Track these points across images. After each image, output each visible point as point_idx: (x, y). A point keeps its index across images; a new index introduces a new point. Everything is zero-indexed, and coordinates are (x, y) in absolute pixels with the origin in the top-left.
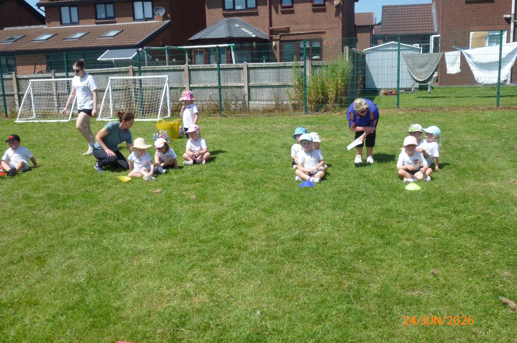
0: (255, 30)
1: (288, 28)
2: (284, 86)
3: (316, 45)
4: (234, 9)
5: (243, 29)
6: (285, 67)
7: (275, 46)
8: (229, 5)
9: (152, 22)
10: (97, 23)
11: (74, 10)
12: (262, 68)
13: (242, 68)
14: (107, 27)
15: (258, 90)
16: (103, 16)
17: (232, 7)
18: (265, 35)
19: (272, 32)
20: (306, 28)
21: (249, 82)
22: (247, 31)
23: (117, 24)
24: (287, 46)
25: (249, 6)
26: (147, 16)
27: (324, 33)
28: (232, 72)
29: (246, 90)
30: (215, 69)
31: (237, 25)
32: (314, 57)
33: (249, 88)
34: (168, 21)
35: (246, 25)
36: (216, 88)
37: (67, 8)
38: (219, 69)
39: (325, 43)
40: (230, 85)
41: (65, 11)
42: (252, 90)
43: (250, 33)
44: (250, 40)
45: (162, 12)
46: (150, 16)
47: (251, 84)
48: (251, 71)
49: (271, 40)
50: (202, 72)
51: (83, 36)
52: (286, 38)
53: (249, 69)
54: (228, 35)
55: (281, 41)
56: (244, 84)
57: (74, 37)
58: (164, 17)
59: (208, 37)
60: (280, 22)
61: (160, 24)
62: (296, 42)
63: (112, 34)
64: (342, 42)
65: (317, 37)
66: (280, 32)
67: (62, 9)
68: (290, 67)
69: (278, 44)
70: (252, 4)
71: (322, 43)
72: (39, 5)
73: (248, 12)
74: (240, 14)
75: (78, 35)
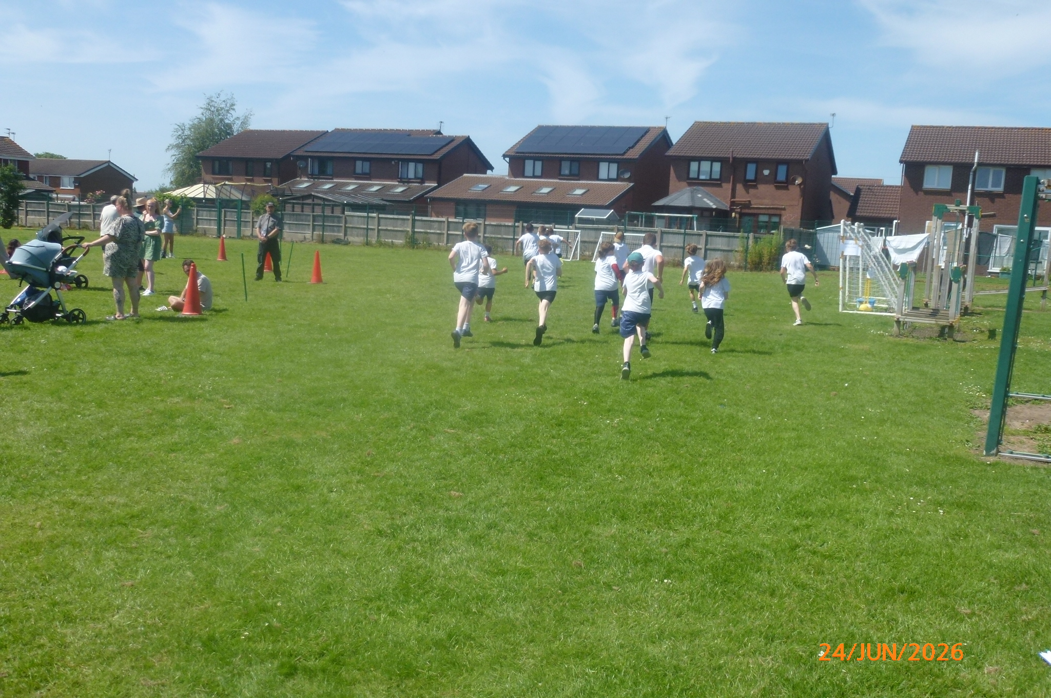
0: (716, 200)
1: (750, 201)
2: (733, 251)
3: (775, 219)
4: (698, 179)
5: (705, 200)
6: (734, 237)
7: (735, 217)
8: (693, 174)
9: (615, 183)
10: (560, 179)
11: (539, 165)
12: (717, 236)
13: (701, 235)
14: (572, 184)
15: (712, 252)
16: (567, 172)
17: (696, 176)
18: (726, 206)
19: (733, 203)
20: (766, 203)
21: (706, 245)
22: (708, 202)
23: (581, 182)
24: (746, 219)
25: (713, 177)
26: (611, 177)
27: (784, 209)
28: (694, 237)
30: (681, 234)
31: (700, 196)
32: (773, 232)
33: (706, 250)
34: (632, 184)
35: (708, 194)
36: (680, 248)
37: (532, 162)
38: (685, 234)
39: (783, 219)
41: (529, 164)
42: (708, 252)
43: (711, 204)
44: (711, 210)
45: (627, 176)
46: (615, 177)
47: (707, 247)
48: (709, 238)
49: (732, 210)
50: (670, 235)
51: (551, 191)
52: (745, 211)
53: (707, 235)
54: (690, 204)
55: (742, 215)
57: (542, 191)
58: (629, 180)
59: (672, 204)
60: (742, 195)
61: (624, 186)
62: (756, 215)
63: (579, 192)
64: (801, 219)
65: (776, 213)
66: (741, 204)
67: (527, 161)
68: (737, 237)
69: (737, 216)
70: (716, 175)
71: (780, 219)
72: (504, 156)
73: (711, 183)
74: (704, 183)
75: (546, 190)
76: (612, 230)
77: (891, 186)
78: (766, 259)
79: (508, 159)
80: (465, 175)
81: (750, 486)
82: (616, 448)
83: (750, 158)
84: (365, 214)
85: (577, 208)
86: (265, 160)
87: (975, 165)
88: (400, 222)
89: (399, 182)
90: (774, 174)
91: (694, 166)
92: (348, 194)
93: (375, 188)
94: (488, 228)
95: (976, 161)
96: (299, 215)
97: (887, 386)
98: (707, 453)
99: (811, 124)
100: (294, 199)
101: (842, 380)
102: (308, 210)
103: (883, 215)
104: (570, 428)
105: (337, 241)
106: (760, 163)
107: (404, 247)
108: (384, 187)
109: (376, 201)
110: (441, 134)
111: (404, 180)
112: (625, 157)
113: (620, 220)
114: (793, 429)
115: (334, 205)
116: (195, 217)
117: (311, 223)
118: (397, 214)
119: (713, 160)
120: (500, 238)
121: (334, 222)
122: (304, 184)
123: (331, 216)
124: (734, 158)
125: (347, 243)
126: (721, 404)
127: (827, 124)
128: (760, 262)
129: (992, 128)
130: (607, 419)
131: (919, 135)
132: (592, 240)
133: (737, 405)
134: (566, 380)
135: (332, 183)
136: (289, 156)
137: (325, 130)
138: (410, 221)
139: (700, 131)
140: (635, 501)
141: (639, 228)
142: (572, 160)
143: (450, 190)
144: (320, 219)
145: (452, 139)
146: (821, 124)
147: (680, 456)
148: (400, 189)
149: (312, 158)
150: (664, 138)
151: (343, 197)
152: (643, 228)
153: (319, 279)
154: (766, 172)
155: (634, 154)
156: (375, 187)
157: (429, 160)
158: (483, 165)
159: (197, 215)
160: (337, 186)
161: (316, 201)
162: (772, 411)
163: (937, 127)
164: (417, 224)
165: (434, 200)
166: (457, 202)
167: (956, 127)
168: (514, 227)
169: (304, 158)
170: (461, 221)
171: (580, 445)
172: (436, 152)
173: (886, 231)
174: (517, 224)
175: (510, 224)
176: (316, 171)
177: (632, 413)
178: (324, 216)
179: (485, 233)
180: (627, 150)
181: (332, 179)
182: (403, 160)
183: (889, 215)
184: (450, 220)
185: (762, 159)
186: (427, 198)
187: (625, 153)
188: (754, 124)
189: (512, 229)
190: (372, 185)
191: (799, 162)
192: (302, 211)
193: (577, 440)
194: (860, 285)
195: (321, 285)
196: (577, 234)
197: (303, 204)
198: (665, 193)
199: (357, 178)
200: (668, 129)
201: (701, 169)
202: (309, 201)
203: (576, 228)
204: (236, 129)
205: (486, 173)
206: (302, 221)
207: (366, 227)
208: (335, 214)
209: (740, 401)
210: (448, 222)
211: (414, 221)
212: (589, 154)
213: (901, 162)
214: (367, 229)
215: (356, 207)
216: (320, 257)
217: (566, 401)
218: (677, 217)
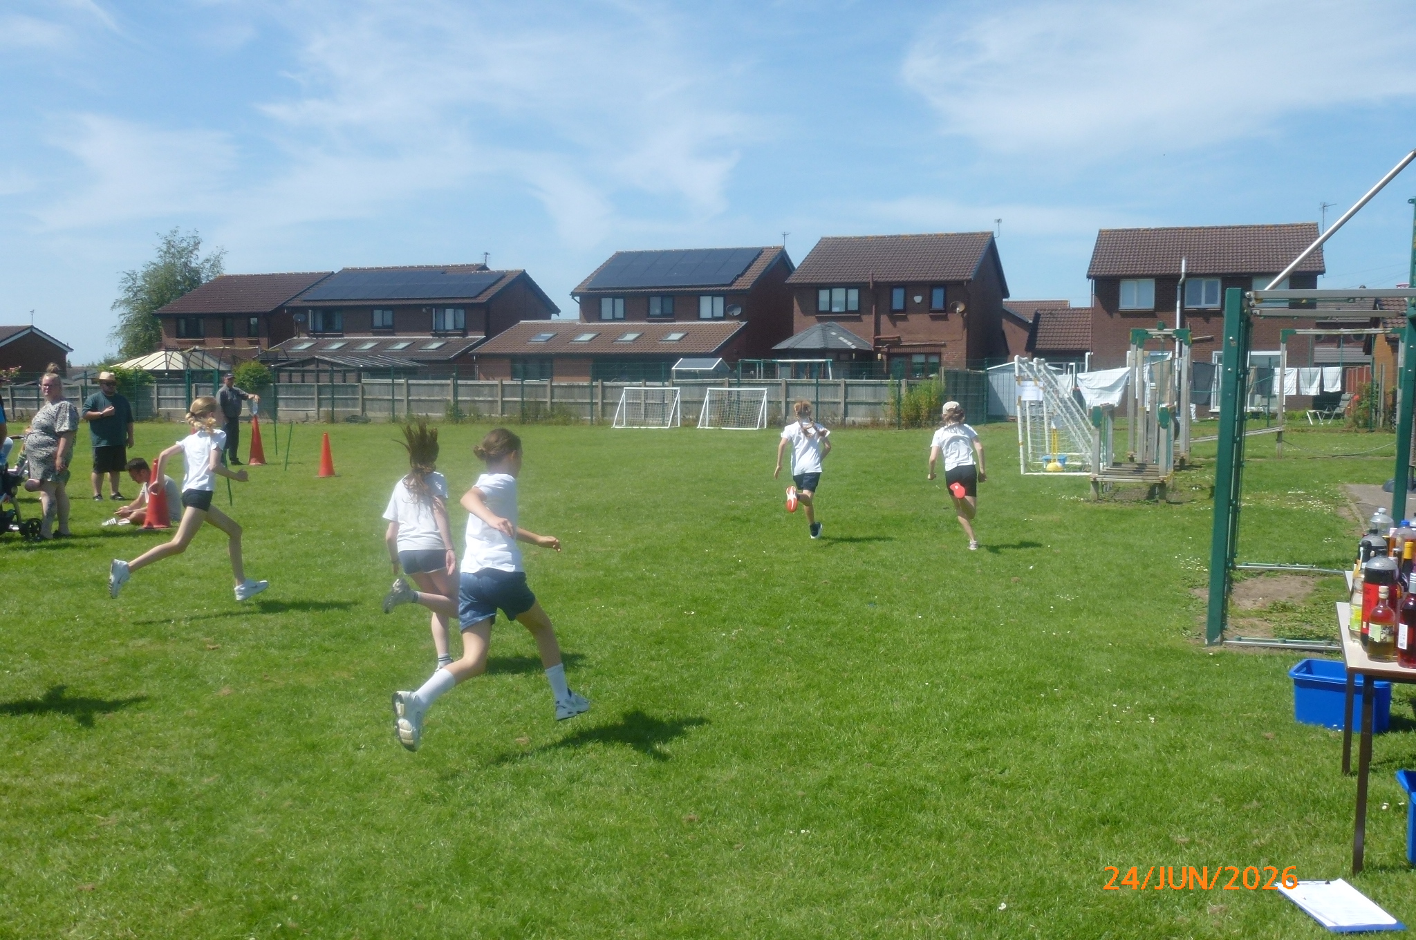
0: (856, 338)
1: (899, 338)
2: (879, 404)
3: (934, 360)
4: (830, 311)
5: (841, 338)
6: (881, 385)
7: (882, 359)
8: (823, 306)
9: (722, 322)
10: (649, 321)
11: (620, 303)
12: (859, 385)
13: (839, 385)
14: (665, 326)
15: (855, 407)
16: (658, 311)
17: (827, 309)
18: (868, 345)
19: (877, 341)
20: (920, 338)
21: (846, 397)
22: (845, 341)
23: (677, 323)
24: (896, 360)
25: (849, 309)
26: (715, 315)
27: (944, 346)
28: (830, 388)
29: (842, 405)
30: (812, 385)
31: (834, 334)
32: (931, 375)
33: (846, 404)
34: (744, 323)
35: (845, 331)
37: (610, 300)
38: (818, 385)
39: (944, 358)
40: (826, 400)
41: (606, 304)
42: (849, 406)
43: (850, 343)
44: (849, 351)
45: (737, 312)
46: (721, 314)
47: (848, 400)
48: (849, 388)
49: (877, 350)
50: (798, 387)
51: (638, 337)
52: (896, 350)
53: (847, 385)
54: (822, 346)
55: (890, 356)
56: (841, 399)
57: (626, 338)
58: (740, 318)
59: (797, 347)
60: (889, 331)
61: (735, 326)
62: (909, 355)
63: (675, 336)
64: (967, 357)
65: (934, 351)
66: (886, 342)
67: (603, 300)
68: (886, 385)
69: (885, 357)
70: (853, 306)
71: (940, 358)
72: (573, 294)
73: (849, 316)
74: (838, 318)
75: (631, 337)
76: (721, 385)
77: (1079, 309)
78: (924, 412)
79: (578, 298)
80: (522, 322)
81: (909, 704)
82: (734, 668)
83: (895, 282)
84: (389, 381)
85: (673, 358)
86: (250, 315)
87: (1183, 277)
88: (437, 389)
89: (433, 335)
90: (928, 300)
91: (824, 295)
92: (364, 355)
93: (401, 346)
94: (556, 390)
95: (1183, 271)
96: (300, 386)
97: (1083, 565)
98: (853, 666)
99: (971, 234)
100: (291, 365)
101: (1026, 561)
102: (310, 380)
103: (1071, 347)
104: (674, 646)
105: (352, 419)
106: (910, 287)
107: (443, 422)
108: (414, 343)
109: (403, 362)
110: (487, 269)
111: (439, 333)
112: (733, 288)
113: (731, 372)
114: (964, 628)
115: (346, 371)
116: (154, 396)
117: (315, 396)
118: (433, 379)
119: (848, 286)
120: (574, 403)
121: (347, 394)
122: (303, 344)
123: (343, 386)
124: (875, 283)
125: (366, 421)
126: (870, 603)
127: (992, 233)
128: (918, 417)
129: (1200, 228)
130: (722, 631)
131: (1109, 242)
132: (695, 398)
133: (891, 602)
134: (667, 584)
135: (343, 341)
136: (281, 308)
137: (329, 270)
138: (451, 388)
139: (829, 250)
140: (761, 732)
141: (757, 380)
142: (663, 296)
143: (504, 343)
144: (328, 390)
145: (502, 276)
146: (984, 234)
147: (820, 672)
148: (435, 345)
149: (313, 308)
150: (782, 260)
151: (358, 360)
152: (762, 380)
153: (330, 471)
154: (918, 299)
155: (745, 283)
156: (401, 343)
157: (472, 304)
158: (545, 307)
159: (158, 394)
160: (349, 345)
161: (321, 367)
162: (937, 608)
163: (1131, 230)
164: (461, 390)
165: (481, 357)
166: (514, 358)
167: (1155, 230)
168: (592, 387)
169: (303, 310)
170: (520, 383)
171: (688, 667)
172: (480, 293)
173: (1078, 367)
174: (594, 384)
175: (585, 384)
176: (320, 326)
177: (754, 622)
178: (333, 386)
179: (552, 397)
180: (736, 279)
181: (342, 336)
182: (437, 306)
183: (1079, 347)
184: (504, 382)
185: (911, 282)
186: (472, 355)
187: (733, 282)
188: (898, 237)
189: (588, 390)
190: (397, 342)
191: (959, 283)
192: (303, 381)
193: (683, 661)
194: (1047, 438)
195: (333, 479)
196: (675, 393)
197: (304, 371)
198: (788, 333)
199: (375, 334)
200: (786, 249)
201: (834, 299)
202: (312, 367)
203: (674, 385)
204: (206, 276)
205: (550, 318)
206: (304, 394)
207: (390, 397)
208: (347, 383)
209: (895, 596)
210: (502, 385)
211: (456, 386)
212: (685, 287)
213: (1089, 277)
214: (393, 401)
215: (375, 372)
216: (331, 442)
217: (668, 611)
218: (806, 363)
